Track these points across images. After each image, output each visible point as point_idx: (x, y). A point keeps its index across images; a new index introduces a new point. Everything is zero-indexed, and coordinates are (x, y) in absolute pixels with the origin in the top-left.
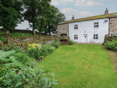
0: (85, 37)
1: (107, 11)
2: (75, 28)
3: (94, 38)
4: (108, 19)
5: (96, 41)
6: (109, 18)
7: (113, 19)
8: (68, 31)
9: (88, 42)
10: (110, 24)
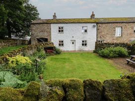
0: (73, 43)
1: (93, 15)
2: (59, 31)
3: (83, 45)
4: (95, 24)
5: (86, 49)
6: (97, 23)
7: (100, 25)
8: (50, 35)
9: (77, 50)
10: (98, 29)
